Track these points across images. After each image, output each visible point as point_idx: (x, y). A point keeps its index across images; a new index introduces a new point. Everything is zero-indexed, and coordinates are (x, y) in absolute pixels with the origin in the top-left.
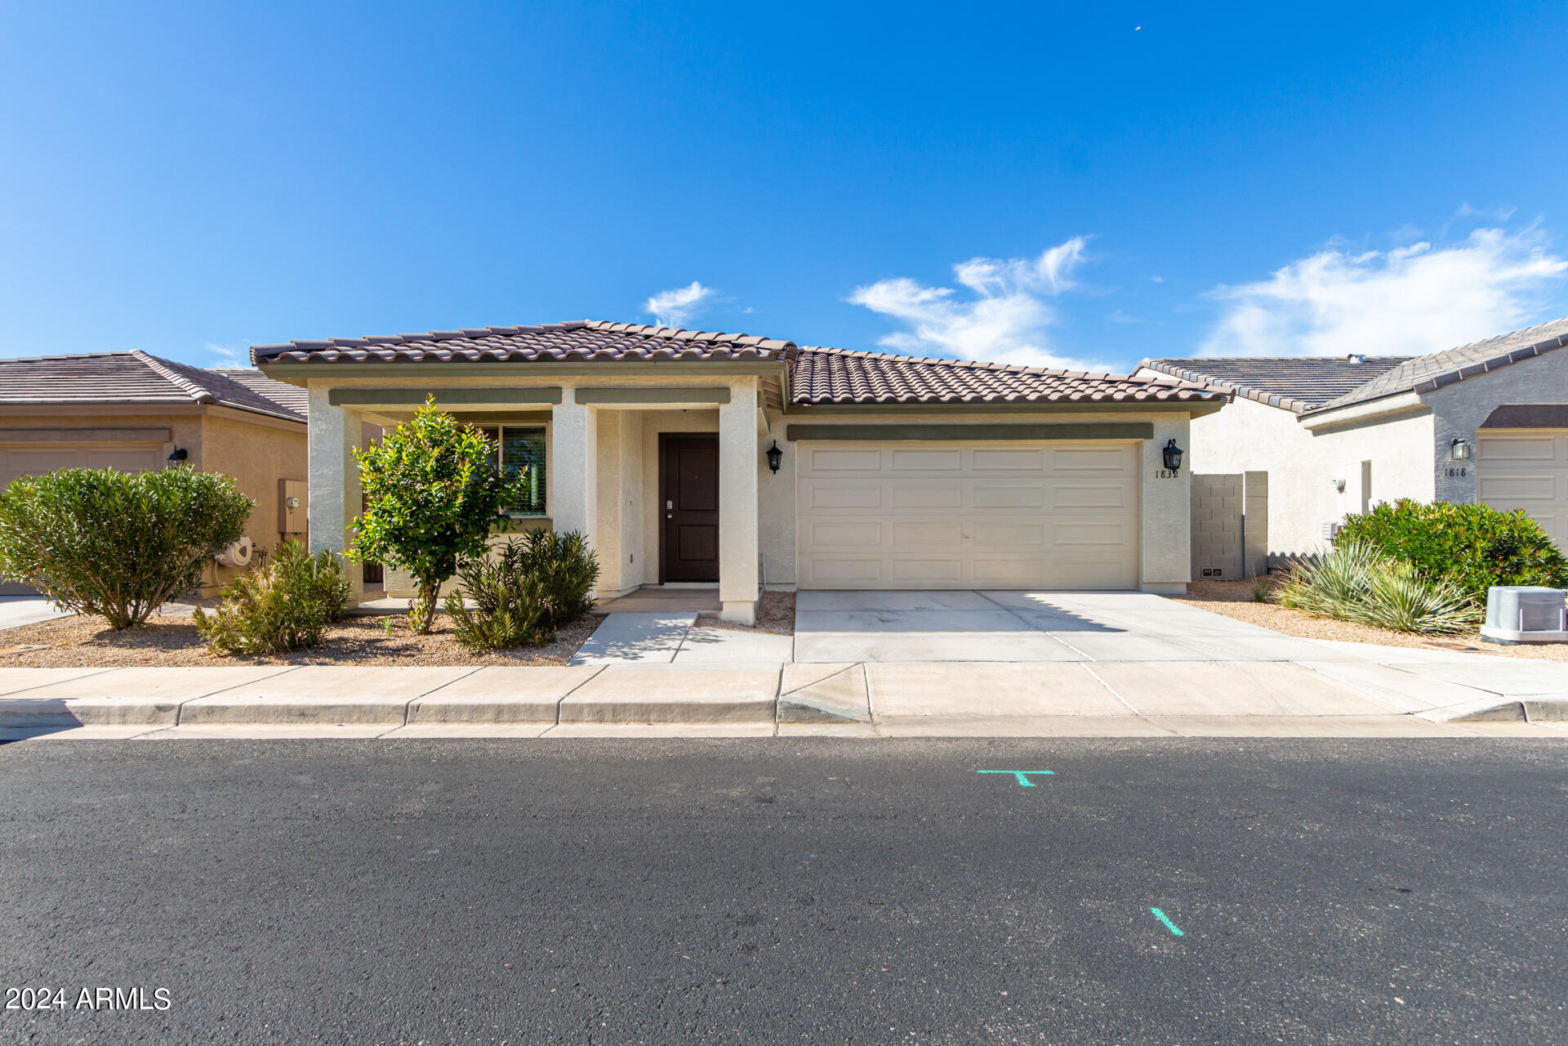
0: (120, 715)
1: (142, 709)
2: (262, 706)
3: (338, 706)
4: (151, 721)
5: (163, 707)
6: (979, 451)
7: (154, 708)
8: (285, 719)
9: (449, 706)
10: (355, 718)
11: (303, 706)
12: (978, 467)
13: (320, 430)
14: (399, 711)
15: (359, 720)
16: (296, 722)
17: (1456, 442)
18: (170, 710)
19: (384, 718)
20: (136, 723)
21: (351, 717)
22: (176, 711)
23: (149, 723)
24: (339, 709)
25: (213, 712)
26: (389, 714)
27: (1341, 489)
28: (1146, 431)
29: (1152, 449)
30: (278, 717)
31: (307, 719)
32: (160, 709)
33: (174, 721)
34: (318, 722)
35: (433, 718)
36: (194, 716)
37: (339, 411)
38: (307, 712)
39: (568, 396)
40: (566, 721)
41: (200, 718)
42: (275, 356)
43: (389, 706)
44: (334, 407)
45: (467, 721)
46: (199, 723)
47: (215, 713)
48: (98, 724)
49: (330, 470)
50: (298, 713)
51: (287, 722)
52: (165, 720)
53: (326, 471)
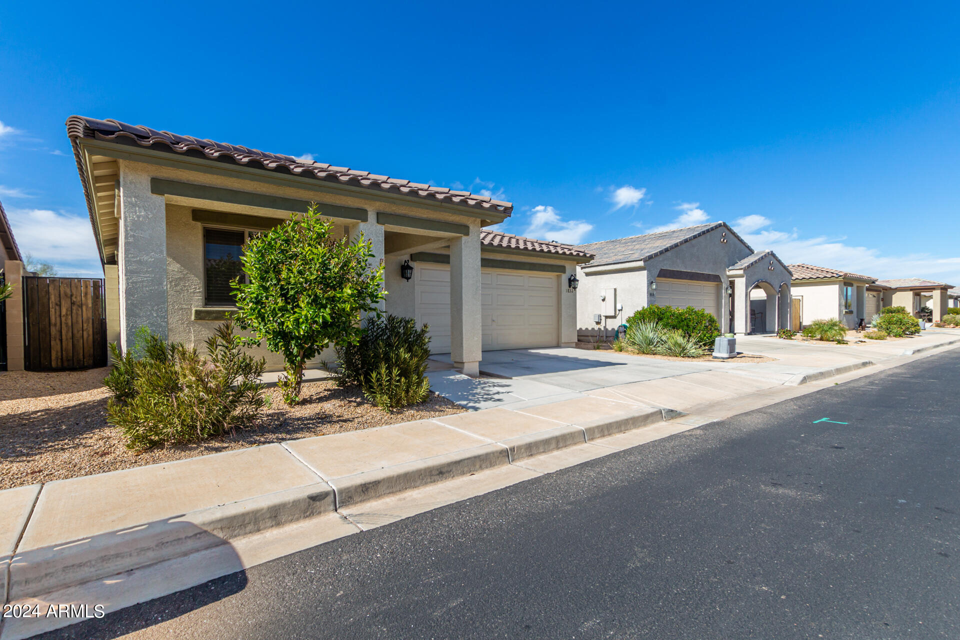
0: (270, 517)
1: (296, 503)
2: (408, 473)
3: (464, 460)
4: (308, 514)
5: (317, 496)
6: (500, 275)
7: (308, 500)
8: (429, 480)
9: (531, 443)
10: (478, 467)
11: (440, 465)
12: (498, 283)
13: (139, 217)
14: (504, 454)
15: (481, 468)
16: (438, 481)
17: (652, 282)
18: (324, 498)
19: (496, 462)
20: (291, 521)
21: (475, 466)
22: (332, 496)
23: (307, 516)
24: (466, 461)
25: (367, 489)
26: (498, 458)
27: (604, 300)
28: (562, 269)
29: (565, 278)
30: (423, 479)
31: (444, 476)
32: (314, 498)
33: (332, 507)
34: (453, 476)
35: (524, 455)
36: (350, 497)
37: (160, 201)
38: (444, 470)
39: (372, 217)
40: (589, 440)
41: (356, 499)
42: (112, 133)
43: (497, 452)
44: (155, 196)
45: (543, 452)
46: (357, 503)
47: (369, 490)
48: (246, 534)
49: (151, 257)
50: (438, 472)
51: (431, 482)
52: (322, 509)
53: (146, 258)
